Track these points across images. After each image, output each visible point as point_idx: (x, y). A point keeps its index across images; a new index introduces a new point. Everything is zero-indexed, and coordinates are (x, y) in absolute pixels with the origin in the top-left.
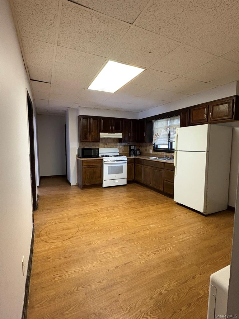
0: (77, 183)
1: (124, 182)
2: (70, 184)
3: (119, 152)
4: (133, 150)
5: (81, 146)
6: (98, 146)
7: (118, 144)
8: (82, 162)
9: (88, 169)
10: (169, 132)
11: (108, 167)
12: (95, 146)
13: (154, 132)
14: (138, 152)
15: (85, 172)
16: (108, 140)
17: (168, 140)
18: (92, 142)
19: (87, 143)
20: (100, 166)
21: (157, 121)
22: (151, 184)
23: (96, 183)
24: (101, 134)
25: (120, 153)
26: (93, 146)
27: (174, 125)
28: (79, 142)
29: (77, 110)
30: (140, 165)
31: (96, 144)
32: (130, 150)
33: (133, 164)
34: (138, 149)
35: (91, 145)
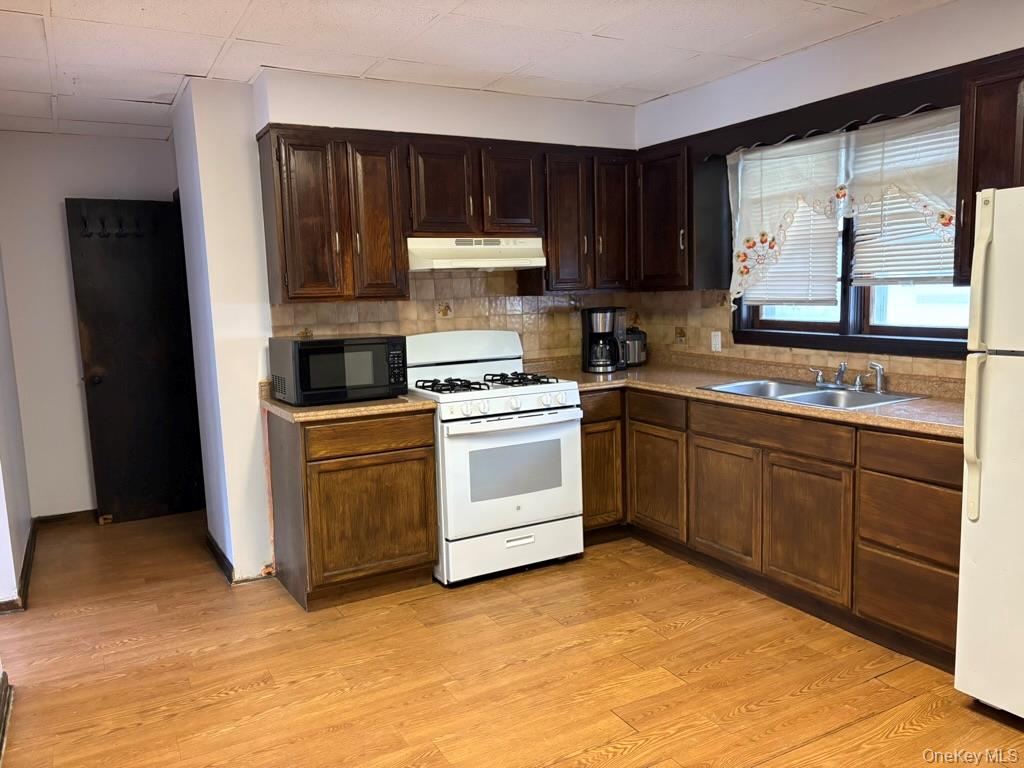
0: (270, 558)
1: (569, 539)
2: (224, 566)
3: (521, 353)
4: (608, 337)
5: (285, 328)
6: (396, 321)
7: (516, 305)
8: (300, 433)
9: (342, 475)
10: (848, 223)
11: (472, 454)
12: (379, 323)
13: (737, 225)
14: (633, 346)
15: (327, 499)
16: (455, 283)
17: (839, 275)
18: (361, 298)
19: (326, 309)
20: (420, 453)
21: (757, 155)
22: (748, 553)
23: (399, 562)
24: (415, 245)
25: (528, 357)
26: (363, 320)
27: (887, 176)
28: (273, 305)
29: (249, 92)
30: (663, 432)
31: (384, 307)
32: (591, 338)
33: (619, 425)
34: (632, 332)
35: (353, 318)
